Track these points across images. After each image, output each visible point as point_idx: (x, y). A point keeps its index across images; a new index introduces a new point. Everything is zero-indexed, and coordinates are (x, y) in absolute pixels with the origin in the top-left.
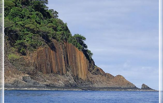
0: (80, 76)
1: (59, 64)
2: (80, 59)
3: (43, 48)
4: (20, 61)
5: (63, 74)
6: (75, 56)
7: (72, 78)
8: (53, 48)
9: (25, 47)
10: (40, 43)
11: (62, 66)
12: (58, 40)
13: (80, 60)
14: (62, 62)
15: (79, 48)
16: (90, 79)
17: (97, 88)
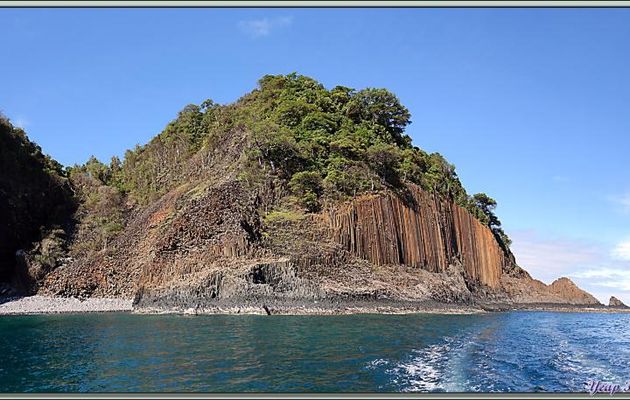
0: (484, 280)
1: (427, 244)
2: (484, 243)
3: (374, 196)
4: (298, 226)
5: (437, 270)
6: (473, 236)
7: (462, 279)
8: (409, 201)
9: (319, 191)
10: (364, 183)
11: (436, 250)
12: (424, 188)
13: (485, 246)
14: (435, 241)
15: (482, 221)
16: (507, 287)
17: (521, 304)
